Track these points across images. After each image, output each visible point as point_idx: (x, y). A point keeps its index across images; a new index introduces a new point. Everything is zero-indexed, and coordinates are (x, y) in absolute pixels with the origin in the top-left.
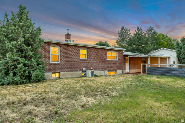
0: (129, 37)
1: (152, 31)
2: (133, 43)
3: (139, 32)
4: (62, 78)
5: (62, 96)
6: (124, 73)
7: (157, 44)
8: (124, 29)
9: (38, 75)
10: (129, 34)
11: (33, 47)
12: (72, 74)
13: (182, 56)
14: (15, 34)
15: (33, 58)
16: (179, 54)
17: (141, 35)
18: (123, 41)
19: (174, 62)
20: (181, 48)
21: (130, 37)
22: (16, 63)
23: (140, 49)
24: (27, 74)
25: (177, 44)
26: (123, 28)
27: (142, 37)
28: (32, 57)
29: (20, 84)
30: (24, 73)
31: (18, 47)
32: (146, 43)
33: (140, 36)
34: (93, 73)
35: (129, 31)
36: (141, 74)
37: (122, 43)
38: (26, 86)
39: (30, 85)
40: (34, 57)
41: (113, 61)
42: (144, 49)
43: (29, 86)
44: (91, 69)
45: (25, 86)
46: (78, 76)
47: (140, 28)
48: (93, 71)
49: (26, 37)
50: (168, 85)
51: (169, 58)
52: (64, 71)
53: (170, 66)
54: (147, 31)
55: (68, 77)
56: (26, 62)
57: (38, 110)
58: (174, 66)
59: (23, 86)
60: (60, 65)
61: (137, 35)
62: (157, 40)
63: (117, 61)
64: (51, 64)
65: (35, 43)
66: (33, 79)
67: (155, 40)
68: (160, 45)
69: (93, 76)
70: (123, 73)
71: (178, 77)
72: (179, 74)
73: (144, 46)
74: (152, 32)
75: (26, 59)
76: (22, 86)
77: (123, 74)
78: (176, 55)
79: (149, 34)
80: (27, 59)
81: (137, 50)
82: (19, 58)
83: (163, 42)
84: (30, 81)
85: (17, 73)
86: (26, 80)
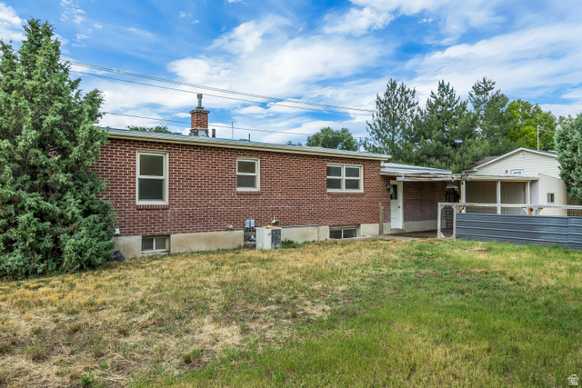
0: (411, 116)
1: (490, 92)
2: (424, 134)
3: (445, 98)
4: (177, 252)
5: (142, 319)
6: (385, 232)
7: (506, 134)
8: (398, 87)
9: (85, 247)
10: (413, 105)
11: (70, 156)
12: (208, 241)
13: (578, 176)
14: (9, 116)
15: (69, 193)
16: (568, 168)
17: (449, 106)
18: (393, 128)
19: (552, 195)
20: (575, 150)
21: (415, 113)
22: (11, 209)
23: (447, 153)
24: (50, 245)
25: (562, 135)
26: (393, 85)
27: (453, 114)
28: (68, 188)
29: (27, 275)
30: (40, 241)
31: (18, 157)
32: (468, 133)
33: (449, 109)
34: (275, 237)
35: (413, 95)
36: (439, 237)
37: (391, 134)
38: (42, 284)
39: (55, 280)
40: (74, 189)
41: (347, 195)
42: (461, 154)
43: (53, 282)
44: (274, 221)
45: (36, 285)
46: (231, 247)
47: (446, 84)
48: (277, 228)
49: (45, 125)
50: (511, 279)
51: (534, 182)
52: (183, 230)
53: (531, 210)
54: (474, 93)
55: (195, 248)
56: (46, 205)
57: (37, 372)
58: (542, 211)
59: (32, 283)
60: (169, 211)
61: (435, 107)
62: (505, 122)
63: (362, 195)
64: (140, 209)
65: (75, 145)
66: (66, 260)
67: (499, 123)
68: (514, 139)
69: (278, 245)
70: (381, 232)
71: (557, 246)
72: (558, 237)
73: (460, 144)
74: (490, 95)
75: (48, 197)
76: (26, 284)
77: (381, 237)
78: (559, 172)
79: (477, 104)
80: (53, 197)
81: (437, 156)
82: (24, 194)
83: (527, 128)
84: (58, 266)
85: (16, 241)
86: (42, 265)
